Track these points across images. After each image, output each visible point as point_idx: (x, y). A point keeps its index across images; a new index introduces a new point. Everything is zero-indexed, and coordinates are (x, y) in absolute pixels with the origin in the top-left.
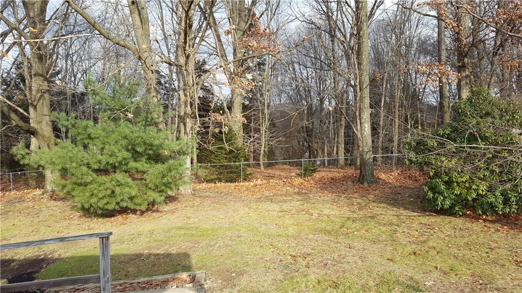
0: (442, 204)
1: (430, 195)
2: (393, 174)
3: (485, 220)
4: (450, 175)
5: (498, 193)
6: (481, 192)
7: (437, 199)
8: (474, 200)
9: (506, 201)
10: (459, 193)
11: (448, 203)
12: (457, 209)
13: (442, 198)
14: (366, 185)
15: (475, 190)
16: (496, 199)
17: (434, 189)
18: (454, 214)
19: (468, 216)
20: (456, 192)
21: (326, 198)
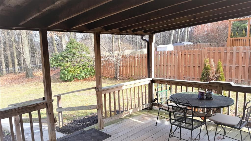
0: (67, 79)
1: (63, 76)
2: (40, 73)
3: (81, 81)
4: (69, 68)
5: (83, 72)
6: (78, 73)
7: (65, 77)
8: (77, 75)
9: (86, 74)
10: (72, 74)
11: (69, 78)
12: (72, 79)
13: (67, 76)
14: (30, 78)
15: (76, 72)
16: (83, 74)
17: (64, 74)
18: (71, 81)
19: (76, 81)
20: (71, 74)
21: (18, 86)
